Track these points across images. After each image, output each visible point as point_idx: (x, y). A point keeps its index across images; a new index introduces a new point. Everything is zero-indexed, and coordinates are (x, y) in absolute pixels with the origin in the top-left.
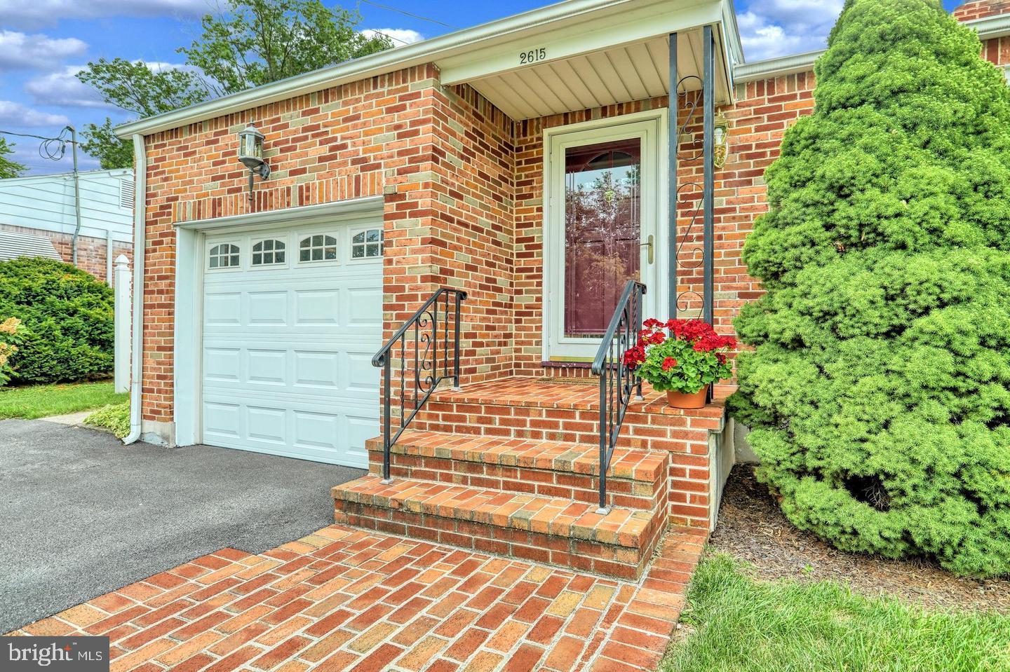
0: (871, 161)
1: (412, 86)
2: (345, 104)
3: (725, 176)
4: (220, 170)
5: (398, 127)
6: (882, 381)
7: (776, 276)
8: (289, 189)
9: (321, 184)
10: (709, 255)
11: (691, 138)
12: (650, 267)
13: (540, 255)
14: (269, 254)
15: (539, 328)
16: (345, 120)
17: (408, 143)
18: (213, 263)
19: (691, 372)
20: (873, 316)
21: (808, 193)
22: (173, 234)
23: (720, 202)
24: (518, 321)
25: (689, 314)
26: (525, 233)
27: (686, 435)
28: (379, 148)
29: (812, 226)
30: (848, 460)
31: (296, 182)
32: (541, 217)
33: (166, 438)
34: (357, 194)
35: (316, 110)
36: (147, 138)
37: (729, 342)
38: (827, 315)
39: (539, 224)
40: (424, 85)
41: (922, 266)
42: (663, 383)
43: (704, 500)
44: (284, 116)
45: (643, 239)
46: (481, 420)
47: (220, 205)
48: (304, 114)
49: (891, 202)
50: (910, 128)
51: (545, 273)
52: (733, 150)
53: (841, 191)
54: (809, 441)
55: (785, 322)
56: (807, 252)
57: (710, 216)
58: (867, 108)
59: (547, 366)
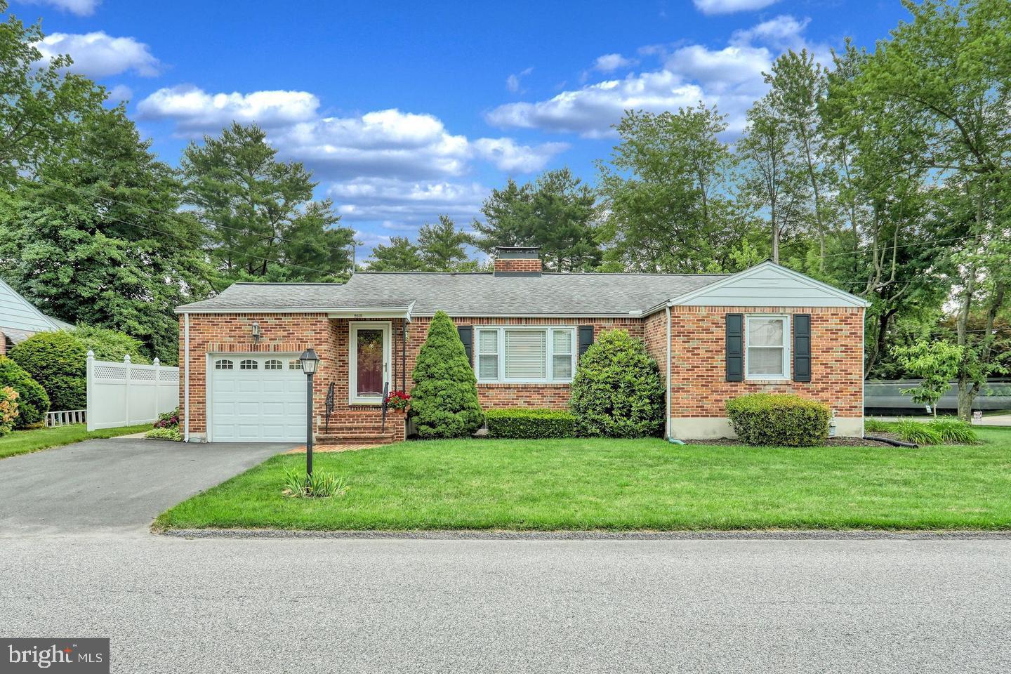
0: (433, 361)
1: (319, 318)
2: (293, 319)
3: (408, 345)
4: (233, 334)
5: (314, 330)
6: (434, 404)
7: (418, 382)
8: (269, 345)
9: (284, 345)
10: (404, 370)
11: (399, 332)
12: (386, 373)
13: (348, 367)
14: (249, 365)
15: (347, 393)
16: (293, 325)
17: (318, 336)
18: (218, 367)
19: (400, 404)
20: (432, 392)
21: (423, 365)
22: (205, 356)
23: (407, 353)
24: (339, 391)
25: (399, 388)
26: (342, 358)
27: (399, 419)
28: (308, 336)
29: (424, 373)
30: (428, 419)
31: (272, 344)
32: (348, 353)
33: (204, 439)
34: (299, 350)
35: (281, 319)
36: (189, 314)
37: (408, 397)
38: (426, 392)
39: (347, 356)
40: (325, 319)
41: (439, 383)
42: (394, 407)
43: (403, 434)
44: (266, 318)
45: (384, 364)
46: (346, 420)
47: (233, 347)
48: (275, 319)
49: (436, 369)
50: (441, 355)
51: (350, 374)
52: (410, 338)
53: (429, 366)
54: (422, 417)
55: (419, 393)
56: (423, 378)
57: (404, 358)
58: (434, 348)
59: (351, 407)
